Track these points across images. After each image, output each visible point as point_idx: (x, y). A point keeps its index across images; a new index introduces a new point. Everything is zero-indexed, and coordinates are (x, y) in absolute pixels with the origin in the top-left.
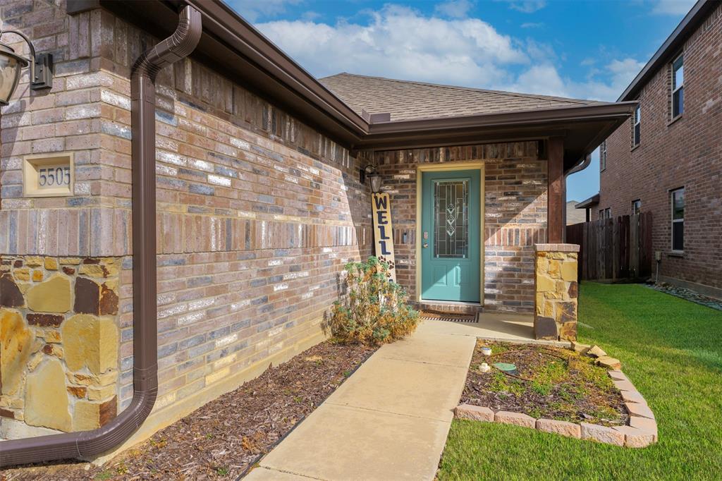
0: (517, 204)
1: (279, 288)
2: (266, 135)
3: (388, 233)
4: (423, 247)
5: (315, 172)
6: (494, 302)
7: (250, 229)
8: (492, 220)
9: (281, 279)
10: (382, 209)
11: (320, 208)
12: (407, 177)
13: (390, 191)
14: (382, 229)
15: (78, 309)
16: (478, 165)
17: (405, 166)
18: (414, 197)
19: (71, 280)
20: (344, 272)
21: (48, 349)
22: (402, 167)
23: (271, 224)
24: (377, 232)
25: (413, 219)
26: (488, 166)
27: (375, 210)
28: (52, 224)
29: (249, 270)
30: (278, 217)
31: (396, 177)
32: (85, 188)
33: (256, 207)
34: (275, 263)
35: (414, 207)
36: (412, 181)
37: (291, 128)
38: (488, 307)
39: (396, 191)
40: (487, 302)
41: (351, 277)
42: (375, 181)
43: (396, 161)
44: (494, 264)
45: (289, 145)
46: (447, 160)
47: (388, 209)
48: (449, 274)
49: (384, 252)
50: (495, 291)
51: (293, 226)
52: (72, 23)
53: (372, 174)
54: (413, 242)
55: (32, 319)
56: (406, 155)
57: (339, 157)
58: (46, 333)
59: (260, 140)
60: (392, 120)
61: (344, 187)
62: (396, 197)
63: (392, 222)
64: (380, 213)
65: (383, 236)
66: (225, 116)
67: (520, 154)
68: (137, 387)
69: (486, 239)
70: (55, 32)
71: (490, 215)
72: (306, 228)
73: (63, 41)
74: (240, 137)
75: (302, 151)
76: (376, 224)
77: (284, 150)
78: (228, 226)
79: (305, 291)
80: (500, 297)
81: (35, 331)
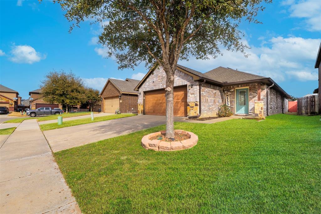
0: (256, 94)
1: (211, 107)
2: (209, 88)
3: (229, 101)
4: (236, 104)
5: (215, 91)
6: (251, 113)
7: (207, 99)
8: (251, 98)
9: (211, 106)
10: (228, 96)
11: (216, 97)
12: (233, 90)
13: (229, 93)
14: (228, 100)
15: (195, 106)
16: (248, 87)
17: (232, 88)
18: (234, 94)
19: (195, 104)
20: (220, 107)
21: (192, 110)
22: (232, 89)
23: (210, 99)
24: (227, 101)
25: (234, 98)
26: (249, 87)
27: (226, 97)
28: (193, 99)
29: (207, 105)
30: (210, 98)
31: (231, 90)
32: (196, 96)
33: (208, 97)
34: (210, 104)
35: (234, 96)
36: (234, 91)
37: (212, 86)
38: (250, 114)
39: (231, 93)
40: (250, 113)
41: (221, 108)
42: (226, 92)
43: (231, 87)
44: (251, 106)
45: (212, 89)
46: (241, 87)
47: (229, 97)
48: (242, 109)
49: (228, 104)
50: (251, 111)
51: (212, 99)
52: (195, 82)
53: (225, 91)
54: (234, 102)
55: (191, 107)
56: (233, 86)
57: (219, 88)
58: (192, 108)
59: (208, 89)
60: (228, 82)
61: (220, 93)
62: (231, 94)
63: (230, 99)
64: (227, 97)
65: (228, 102)
66: (205, 87)
67: (257, 85)
68: (200, 113)
69: (249, 101)
70: (193, 83)
71: (250, 97)
72: (214, 100)
73: (194, 84)
74: (206, 89)
75: (213, 89)
76: (226, 99)
77: (211, 89)
78: (206, 99)
79: (214, 109)
80: (252, 112)
81: (191, 108)
